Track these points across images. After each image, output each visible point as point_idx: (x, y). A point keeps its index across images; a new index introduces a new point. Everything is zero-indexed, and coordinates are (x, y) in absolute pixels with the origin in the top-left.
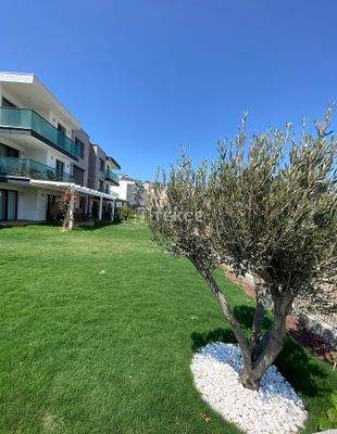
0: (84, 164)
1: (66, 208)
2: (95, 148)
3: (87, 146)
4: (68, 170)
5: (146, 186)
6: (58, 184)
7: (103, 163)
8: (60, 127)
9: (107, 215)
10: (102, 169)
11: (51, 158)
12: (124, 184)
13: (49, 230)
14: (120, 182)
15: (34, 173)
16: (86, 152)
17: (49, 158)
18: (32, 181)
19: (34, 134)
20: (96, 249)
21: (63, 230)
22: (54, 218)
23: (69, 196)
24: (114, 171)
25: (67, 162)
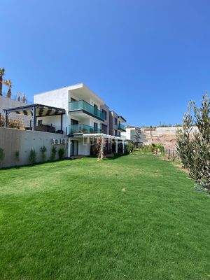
0: (107, 122)
1: (99, 147)
2: (112, 113)
3: (108, 113)
4: (99, 127)
5: (142, 130)
6: (95, 135)
7: (116, 120)
8: (95, 105)
9: (120, 149)
10: (116, 124)
11: (92, 121)
12: (128, 130)
13: (92, 160)
14: (127, 130)
15: (84, 131)
16: (108, 116)
17: (91, 122)
18: (84, 135)
19: (84, 111)
20: (117, 172)
21: (98, 160)
22: (94, 153)
23: (101, 140)
24: (123, 124)
25: (99, 122)
